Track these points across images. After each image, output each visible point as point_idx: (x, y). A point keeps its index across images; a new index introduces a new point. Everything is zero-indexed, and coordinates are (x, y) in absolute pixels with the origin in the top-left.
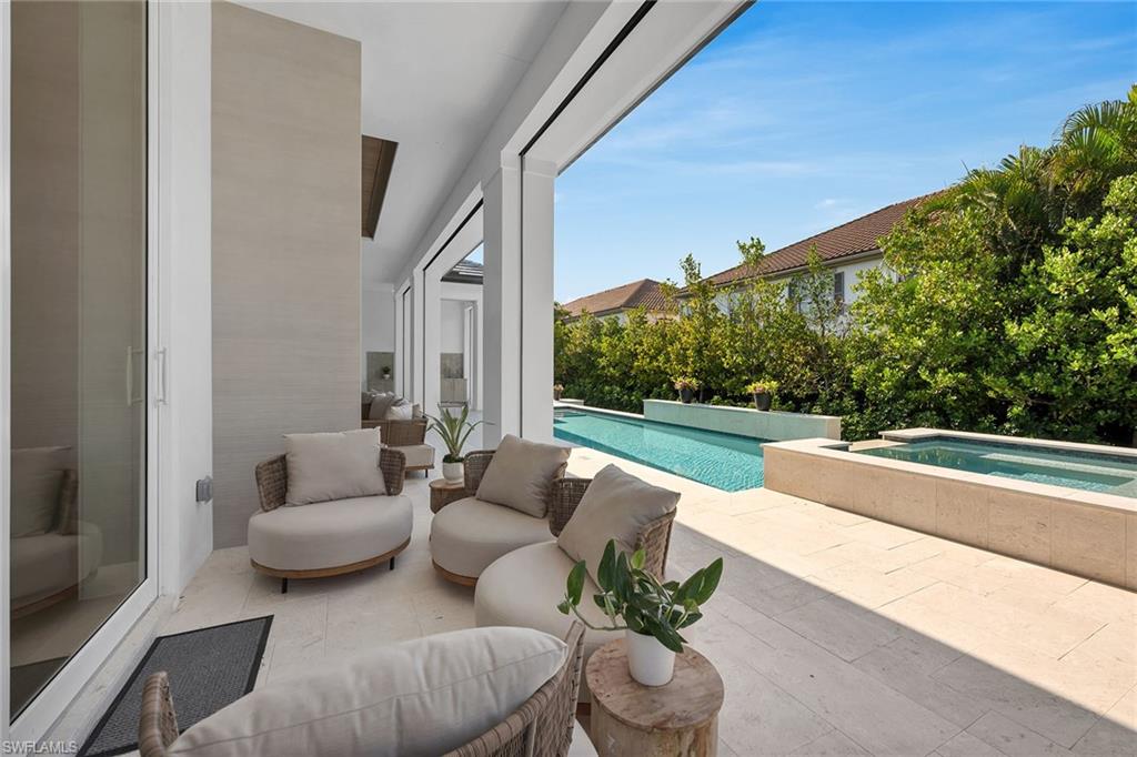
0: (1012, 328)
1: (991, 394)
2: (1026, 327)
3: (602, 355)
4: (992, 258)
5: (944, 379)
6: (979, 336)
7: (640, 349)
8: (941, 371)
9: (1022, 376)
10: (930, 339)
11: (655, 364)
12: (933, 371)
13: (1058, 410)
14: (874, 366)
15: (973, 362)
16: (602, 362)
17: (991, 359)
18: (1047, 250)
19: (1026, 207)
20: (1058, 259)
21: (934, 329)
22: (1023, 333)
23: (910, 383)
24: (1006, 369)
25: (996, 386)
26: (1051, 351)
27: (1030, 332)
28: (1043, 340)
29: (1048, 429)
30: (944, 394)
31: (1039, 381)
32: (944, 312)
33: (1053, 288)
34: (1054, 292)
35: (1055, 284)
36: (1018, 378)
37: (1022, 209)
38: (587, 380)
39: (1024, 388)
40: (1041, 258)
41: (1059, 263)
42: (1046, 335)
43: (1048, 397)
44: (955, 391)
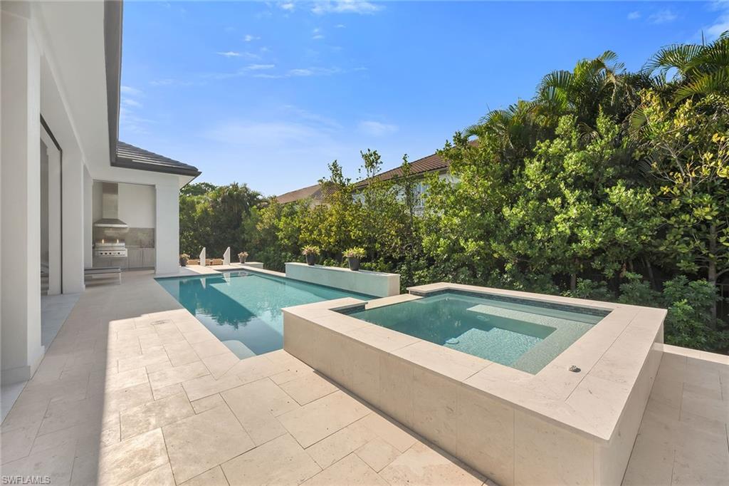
0: (506, 211)
1: (496, 255)
2: (515, 210)
3: (279, 230)
4: (497, 166)
5: (471, 246)
6: (490, 217)
7: (303, 226)
8: (470, 240)
9: (513, 243)
10: (463, 218)
11: (313, 236)
12: (466, 240)
13: (532, 266)
14: (435, 237)
15: (488, 234)
16: (280, 235)
17: (497, 232)
18: (526, 161)
19: (520, 136)
20: (532, 166)
21: (465, 212)
22: (514, 214)
23: (454, 248)
24: (505, 238)
25: (499, 249)
26: (527, 227)
27: (516, 214)
28: (523, 219)
29: (527, 277)
30: (473, 256)
31: (520, 246)
32: (473, 201)
33: (528, 185)
34: (528, 187)
35: (529, 182)
36: (511, 244)
37: (517, 136)
38: (272, 249)
39: (514, 251)
40: (523, 166)
41: (532, 168)
42: (524, 216)
43: (526, 256)
44: (478, 253)
